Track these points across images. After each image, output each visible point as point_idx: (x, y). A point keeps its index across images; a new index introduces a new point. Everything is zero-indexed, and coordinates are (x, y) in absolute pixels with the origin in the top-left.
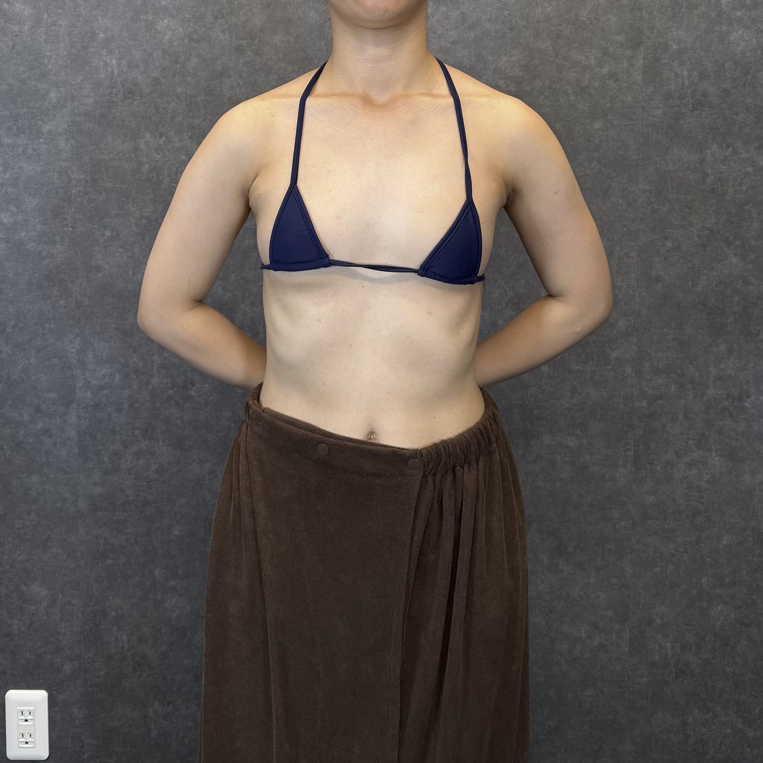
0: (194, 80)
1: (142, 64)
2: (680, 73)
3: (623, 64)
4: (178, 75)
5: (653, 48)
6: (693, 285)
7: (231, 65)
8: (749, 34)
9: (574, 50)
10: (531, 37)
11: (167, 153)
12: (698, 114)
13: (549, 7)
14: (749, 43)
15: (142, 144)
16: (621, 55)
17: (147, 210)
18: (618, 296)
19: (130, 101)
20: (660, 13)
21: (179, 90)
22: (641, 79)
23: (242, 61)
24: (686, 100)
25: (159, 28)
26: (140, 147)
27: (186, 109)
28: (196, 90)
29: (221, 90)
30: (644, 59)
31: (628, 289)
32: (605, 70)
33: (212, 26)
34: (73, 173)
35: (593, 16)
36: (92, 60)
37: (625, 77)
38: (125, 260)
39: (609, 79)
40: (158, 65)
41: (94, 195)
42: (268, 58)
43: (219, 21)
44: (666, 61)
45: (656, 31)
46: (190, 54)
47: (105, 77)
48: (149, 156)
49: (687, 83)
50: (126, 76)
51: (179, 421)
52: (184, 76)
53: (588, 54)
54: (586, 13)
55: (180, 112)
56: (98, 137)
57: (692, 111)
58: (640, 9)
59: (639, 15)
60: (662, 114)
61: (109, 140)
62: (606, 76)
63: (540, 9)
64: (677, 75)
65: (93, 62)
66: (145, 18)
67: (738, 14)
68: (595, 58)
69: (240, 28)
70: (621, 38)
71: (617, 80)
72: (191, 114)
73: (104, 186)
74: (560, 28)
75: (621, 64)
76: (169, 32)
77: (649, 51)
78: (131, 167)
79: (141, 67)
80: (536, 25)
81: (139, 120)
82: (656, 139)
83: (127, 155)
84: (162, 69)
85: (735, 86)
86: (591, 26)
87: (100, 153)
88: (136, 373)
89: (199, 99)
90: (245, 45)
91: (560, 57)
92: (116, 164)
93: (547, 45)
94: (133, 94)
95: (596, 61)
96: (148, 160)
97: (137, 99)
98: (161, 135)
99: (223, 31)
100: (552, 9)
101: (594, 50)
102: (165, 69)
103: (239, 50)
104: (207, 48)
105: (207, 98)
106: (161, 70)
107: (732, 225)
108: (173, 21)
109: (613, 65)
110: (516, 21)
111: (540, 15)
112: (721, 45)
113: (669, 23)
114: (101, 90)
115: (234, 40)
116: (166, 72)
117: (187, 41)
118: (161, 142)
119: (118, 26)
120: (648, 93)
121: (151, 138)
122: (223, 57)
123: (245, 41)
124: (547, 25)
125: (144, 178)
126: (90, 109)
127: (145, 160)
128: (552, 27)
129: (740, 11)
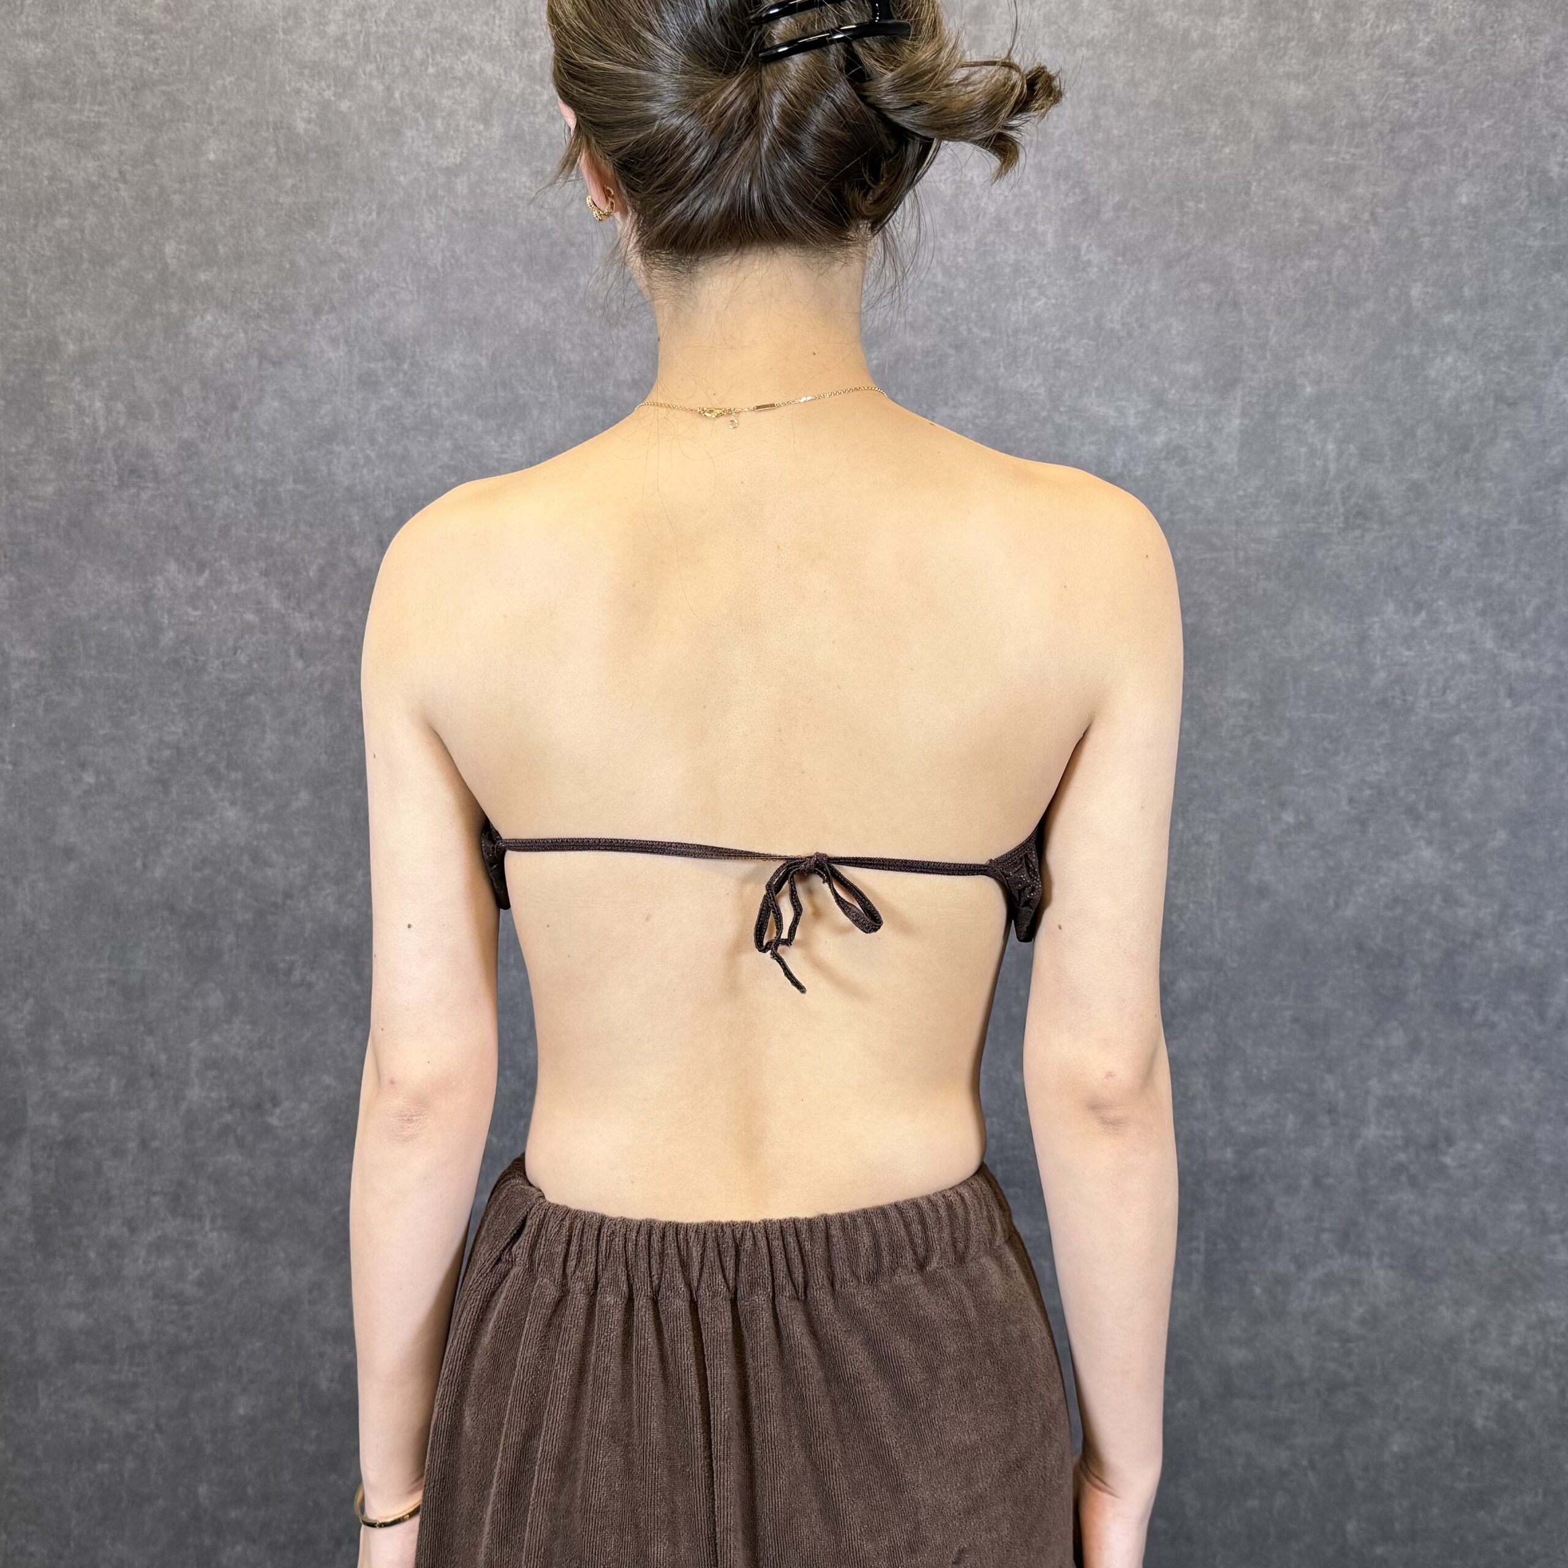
0: (271, 446)
1: (157, 411)
2: (1319, 447)
3: (1198, 427)
4: (237, 435)
5: (1263, 392)
6: (1337, 905)
7: (352, 416)
8: (1468, 363)
9: (1094, 394)
10: (1002, 364)
11: (215, 608)
12: (1356, 538)
13: (1040, 300)
14: (1468, 383)
15: (161, 586)
16: (1194, 406)
17: (173, 728)
18: (1177, 926)
19: (133, 490)
20: (1279, 314)
21: (239, 469)
22: (1236, 460)
23: (374, 408)
24: (1332, 506)
25: (193, 331)
26: (156, 591)
27: (254, 511)
28: (275, 470)
29: (329, 470)
30: (1244, 414)
31: (1200, 913)
32: (1159, 440)
33: (309, 328)
34: (13, 647)
35: (1134, 320)
36: (52, 402)
37: (1202, 455)
38: (127, 835)
39: (1166, 459)
40: (192, 414)
41: (59, 694)
42: (432, 401)
43: (324, 318)
44: (1288, 420)
45: (1268, 355)
46: (262, 390)
47: (80, 437)
48: (175, 613)
49: (1333, 467)
50: (123, 436)
51: (245, 1180)
52: (248, 439)
53: (1124, 403)
54: (1120, 312)
55: (241, 516)
56: (66, 568)
57: (1345, 530)
58: (1235, 305)
59: (1233, 320)
60: (1278, 537)
61: (90, 577)
62: (1161, 451)
63: (1020, 303)
64: (1312, 453)
65: (52, 405)
66: (165, 311)
67: (1447, 319)
68: (1138, 412)
69: (370, 334)
70: (1193, 369)
71: (1183, 462)
72: (265, 522)
73: (81, 675)
74: (1063, 346)
75: (1193, 427)
76: (215, 342)
77: (1254, 400)
78: (136, 634)
79: (156, 416)
80: (1012, 340)
81: (152, 533)
82: (1265, 590)
83: (127, 610)
84: (201, 423)
85: (1437, 476)
86: (1130, 342)
87: (70, 604)
88: (152, 1075)
89: (281, 489)
90: (380, 372)
91: (1062, 409)
92: (105, 629)
93: (1036, 383)
94: (140, 477)
95: (1139, 420)
96: (173, 622)
97: (148, 487)
98: (202, 566)
99: (334, 341)
100: (1046, 304)
101: (1134, 396)
102: (207, 423)
103: (369, 382)
104: (298, 378)
105: (300, 487)
106: (199, 426)
107: (1422, 778)
108: (224, 316)
109: (1175, 429)
110: (969, 330)
111: (1021, 316)
112: (1408, 388)
113: (1299, 337)
114: (71, 467)
115: (357, 359)
116: (209, 430)
117: (254, 362)
118: (201, 582)
119: (104, 327)
120: (1251, 490)
121: (179, 572)
122: (334, 398)
123: (380, 364)
124: (1036, 339)
125: (165, 659)
126: (47, 507)
127: (166, 621)
128: (1047, 344)
129: (1448, 313)
